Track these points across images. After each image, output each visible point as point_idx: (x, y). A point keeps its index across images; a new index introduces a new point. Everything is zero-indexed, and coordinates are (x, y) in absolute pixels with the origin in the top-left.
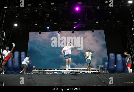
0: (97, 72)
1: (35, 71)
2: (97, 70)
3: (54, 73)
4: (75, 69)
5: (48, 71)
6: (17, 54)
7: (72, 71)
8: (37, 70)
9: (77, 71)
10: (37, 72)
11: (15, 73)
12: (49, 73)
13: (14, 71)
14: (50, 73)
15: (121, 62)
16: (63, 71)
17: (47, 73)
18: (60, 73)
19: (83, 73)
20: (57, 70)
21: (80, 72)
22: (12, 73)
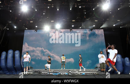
0: (95, 73)
1: (30, 72)
2: (95, 71)
3: (50, 73)
4: (72, 70)
5: (43, 72)
6: (10, 53)
7: (69, 72)
8: (32, 71)
9: (75, 72)
10: (32, 73)
11: (8, 73)
12: (44, 74)
13: (7, 71)
14: (46, 74)
15: (121, 63)
16: (60, 72)
17: (43, 74)
18: (56, 74)
19: (81, 74)
20: (54, 70)
21: (78, 73)
22: (5, 74)
